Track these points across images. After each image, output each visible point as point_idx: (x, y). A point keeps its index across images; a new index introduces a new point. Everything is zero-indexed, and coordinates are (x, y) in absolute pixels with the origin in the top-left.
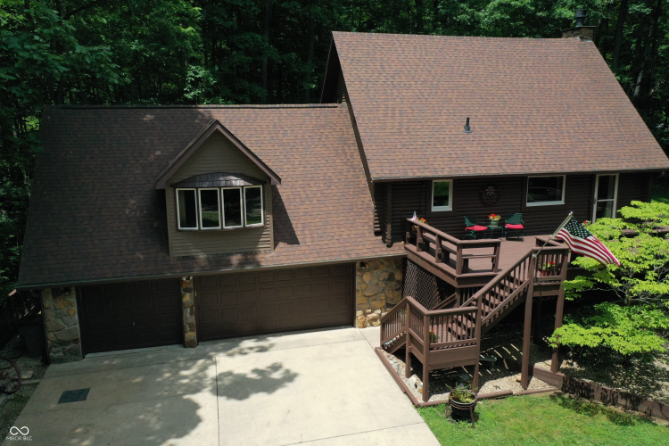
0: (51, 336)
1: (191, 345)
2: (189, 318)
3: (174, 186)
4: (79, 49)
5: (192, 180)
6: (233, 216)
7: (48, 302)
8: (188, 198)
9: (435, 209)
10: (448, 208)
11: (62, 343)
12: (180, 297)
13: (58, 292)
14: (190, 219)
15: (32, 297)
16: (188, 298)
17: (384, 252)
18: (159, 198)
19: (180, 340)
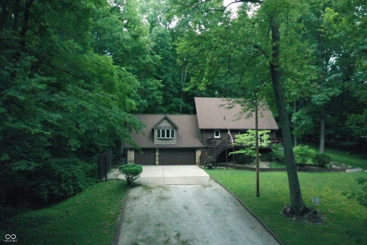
0: (128, 159)
1: (157, 165)
2: (157, 158)
3: (156, 129)
4: (141, 101)
5: (160, 128)
6: (168, 136)
7: (129, 152)
8: (159, 131)
9: (215, 137)
10: (219, 137)
11: (131, 161)
12: (155, 154)
13: (131, 149)
14: (159, 136)
15: (126, 151)
16: (157, 154)
17: (203, 146)
18: (153, 130)
19: (154, 164)
